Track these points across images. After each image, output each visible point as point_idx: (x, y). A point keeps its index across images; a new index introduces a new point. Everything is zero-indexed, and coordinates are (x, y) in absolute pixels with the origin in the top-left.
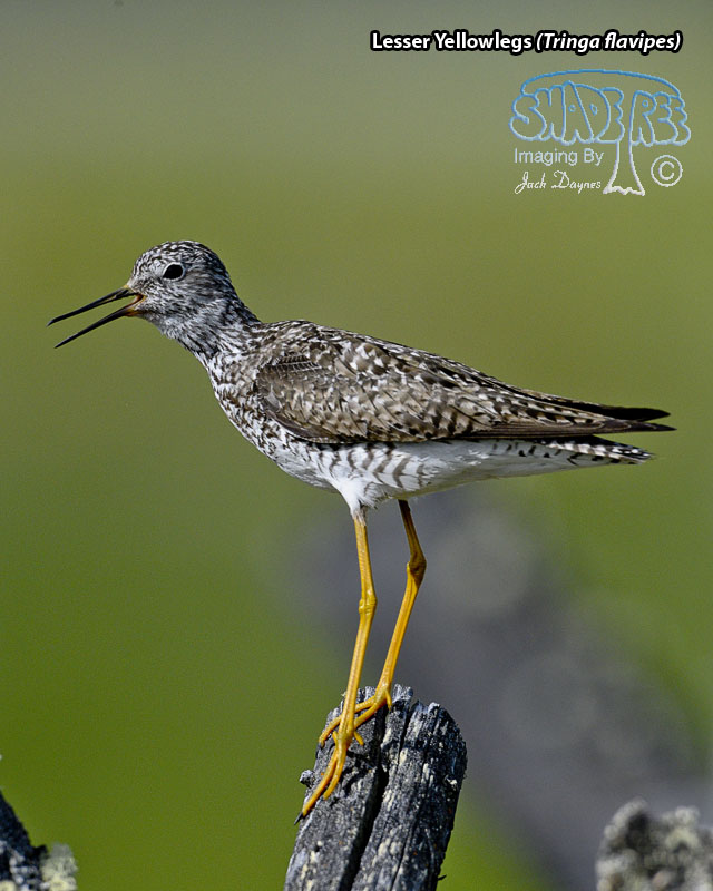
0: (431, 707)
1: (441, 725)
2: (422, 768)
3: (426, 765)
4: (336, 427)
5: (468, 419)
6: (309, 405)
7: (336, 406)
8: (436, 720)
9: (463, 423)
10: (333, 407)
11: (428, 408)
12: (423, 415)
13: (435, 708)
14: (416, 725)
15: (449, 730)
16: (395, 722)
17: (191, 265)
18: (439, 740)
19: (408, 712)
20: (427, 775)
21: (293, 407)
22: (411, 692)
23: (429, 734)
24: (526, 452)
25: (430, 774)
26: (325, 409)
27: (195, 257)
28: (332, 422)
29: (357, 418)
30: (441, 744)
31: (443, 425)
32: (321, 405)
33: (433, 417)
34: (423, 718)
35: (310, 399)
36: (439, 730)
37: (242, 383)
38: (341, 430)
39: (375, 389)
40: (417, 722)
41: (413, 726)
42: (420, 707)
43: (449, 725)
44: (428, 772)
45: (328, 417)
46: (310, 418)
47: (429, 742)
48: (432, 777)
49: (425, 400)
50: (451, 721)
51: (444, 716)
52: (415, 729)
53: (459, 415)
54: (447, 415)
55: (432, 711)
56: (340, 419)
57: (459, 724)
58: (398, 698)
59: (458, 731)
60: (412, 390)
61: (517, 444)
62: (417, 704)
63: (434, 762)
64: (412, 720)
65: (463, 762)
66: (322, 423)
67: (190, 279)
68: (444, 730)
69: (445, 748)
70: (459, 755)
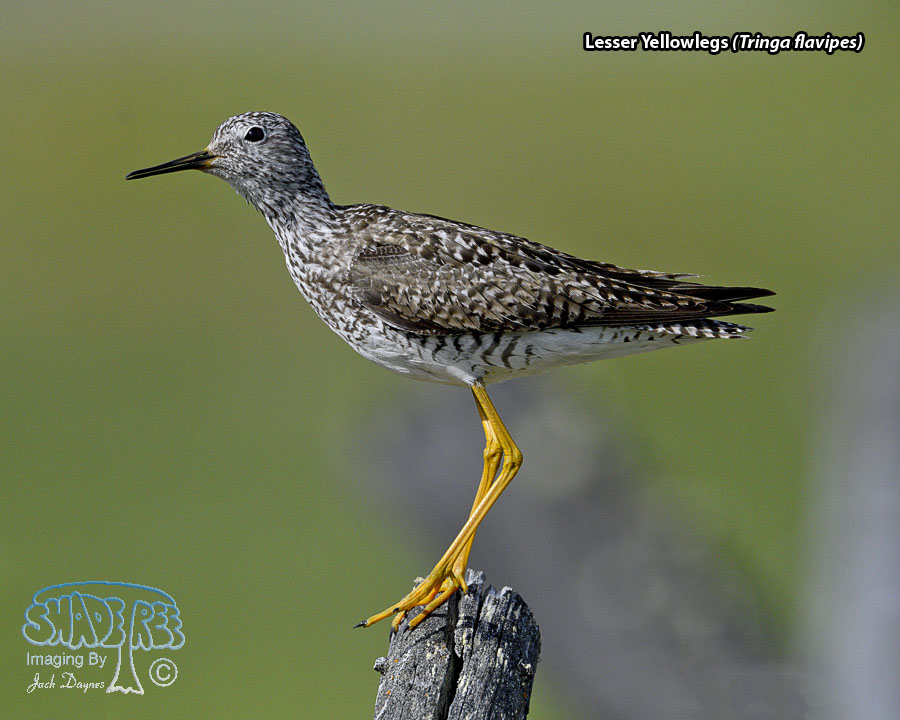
0: (504, 591)
1: (515, 609)
2: (496, 652)
3: (500, 650)
4: (447, 320)
5: (579, 307)
6: (416, 299)
7: (446, 300)
8: (509, 604)
9: (575, 311)
10: (442, 301)
11: (539, 298)
12: (536, 304)
13: (509, 592)
14: (489, 611)
15: (523, 614)
16: (468, 606)
17: (272, 130)
18: (513, 624)
19: (481, 597)
20: (501, 659)
21: (398, 301)
22: (483, 577)
23: (503, 618)
24: (631, 337)
25: (504, 659)
26: (434, 303)
27: (277, 123)
28: (443, 316)
29: (469, 311)
30: (514, 628)
31: (557, 315)
32: (429, 299)
33: (545, 307)
34: (495, 602)
35: (416, 294)
36: (512, 614)
37: (337, 269)
38: (453, 324)
39: (482, 281)
40: (489, 606)
41: (486, 611)
42: (492, 591)
43: (521, 610)
44: (502, 656)
45: (439, 311)
46: (419, 312)
47: (502, 626)
48: (506, 661)
49: (534, 290)
50: (524, 605)
51: (517, 601)
52: (488, 614)
53: (570, 303)
54: (559, 305)
55: (505, 595)
56: (451, 312)
57: (532, 607)
58: (470, 583)
59: (531, 615)
60: (520, 280)
61: (622, 332)
62: (490, 589)
63: (509, 646)
64: (485, 605)
65: (537, 645)
66: (432, 317)
67: (270, 144)
68: (517, 614)
69: (519, 631)
70: (533, 638)
